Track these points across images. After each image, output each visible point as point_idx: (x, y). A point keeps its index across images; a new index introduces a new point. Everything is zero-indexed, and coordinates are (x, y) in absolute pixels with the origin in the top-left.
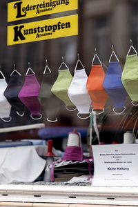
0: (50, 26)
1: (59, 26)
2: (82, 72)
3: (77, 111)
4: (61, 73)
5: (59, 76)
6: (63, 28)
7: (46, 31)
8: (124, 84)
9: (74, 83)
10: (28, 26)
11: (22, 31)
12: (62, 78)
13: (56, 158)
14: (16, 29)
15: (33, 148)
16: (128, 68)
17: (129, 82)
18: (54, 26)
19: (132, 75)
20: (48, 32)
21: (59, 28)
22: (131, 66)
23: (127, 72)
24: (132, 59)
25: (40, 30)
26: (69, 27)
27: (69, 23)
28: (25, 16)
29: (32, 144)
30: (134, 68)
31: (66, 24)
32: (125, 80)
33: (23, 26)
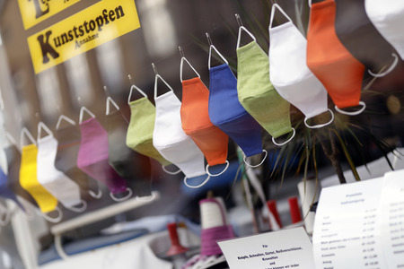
0: (92, 21)
1: (106, 16)
2: (170, 96)
4: (135, 107)
5: (134, 113)
6: (113, 20)
7: (88, 32)
8: (246, 108)
9: (160, 124)
12: (138, 116)
16: (245, 74)
17: (257, 102)
18: (97, 20)
19: (256, 87)
21: (107, 22)
22: (251, 67)
23: (244, 82)
24: (249, 53)
25: (78, 33)
26: (123, 15)
27: (120, 8)
28: (47, 11)
30: (256, 71)
31: (117, 10)
32: (245, 100)
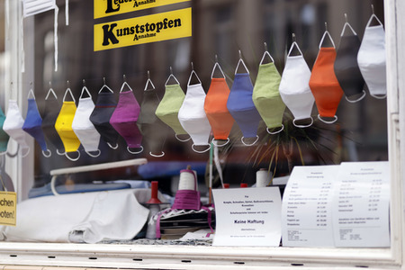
0: (153, 24)
1: (165, 23)
2: (199, 88)
3: (191, 142)
4: (169, 89)
5: (167, 93)
6: (171, 27)
7: (147, 31)
8: (256, 104)
9: (187, 104)
10: (122, 24)
11: (114, 32)
12: (170, 96)
13: (162, 206)
14: (105, 28)
15: (131, 192)
16: (261, 82)
17: (264, 101)
18: (158, 24)
19: (268, 92)
20: (150, 32)
21: (165, 27)
22: (266, 79)
23: (260, 87)
24: (267, 69)
25: (139, 29)
26: (180, 25)
27: (179, 20)
28: (118, 10)
29: (129, 187)
30: (270, 82)
31: (176, 21)
32: (258, 99)
33: (116, 25)
